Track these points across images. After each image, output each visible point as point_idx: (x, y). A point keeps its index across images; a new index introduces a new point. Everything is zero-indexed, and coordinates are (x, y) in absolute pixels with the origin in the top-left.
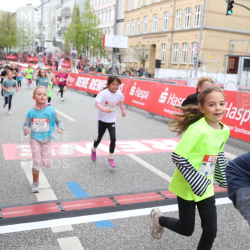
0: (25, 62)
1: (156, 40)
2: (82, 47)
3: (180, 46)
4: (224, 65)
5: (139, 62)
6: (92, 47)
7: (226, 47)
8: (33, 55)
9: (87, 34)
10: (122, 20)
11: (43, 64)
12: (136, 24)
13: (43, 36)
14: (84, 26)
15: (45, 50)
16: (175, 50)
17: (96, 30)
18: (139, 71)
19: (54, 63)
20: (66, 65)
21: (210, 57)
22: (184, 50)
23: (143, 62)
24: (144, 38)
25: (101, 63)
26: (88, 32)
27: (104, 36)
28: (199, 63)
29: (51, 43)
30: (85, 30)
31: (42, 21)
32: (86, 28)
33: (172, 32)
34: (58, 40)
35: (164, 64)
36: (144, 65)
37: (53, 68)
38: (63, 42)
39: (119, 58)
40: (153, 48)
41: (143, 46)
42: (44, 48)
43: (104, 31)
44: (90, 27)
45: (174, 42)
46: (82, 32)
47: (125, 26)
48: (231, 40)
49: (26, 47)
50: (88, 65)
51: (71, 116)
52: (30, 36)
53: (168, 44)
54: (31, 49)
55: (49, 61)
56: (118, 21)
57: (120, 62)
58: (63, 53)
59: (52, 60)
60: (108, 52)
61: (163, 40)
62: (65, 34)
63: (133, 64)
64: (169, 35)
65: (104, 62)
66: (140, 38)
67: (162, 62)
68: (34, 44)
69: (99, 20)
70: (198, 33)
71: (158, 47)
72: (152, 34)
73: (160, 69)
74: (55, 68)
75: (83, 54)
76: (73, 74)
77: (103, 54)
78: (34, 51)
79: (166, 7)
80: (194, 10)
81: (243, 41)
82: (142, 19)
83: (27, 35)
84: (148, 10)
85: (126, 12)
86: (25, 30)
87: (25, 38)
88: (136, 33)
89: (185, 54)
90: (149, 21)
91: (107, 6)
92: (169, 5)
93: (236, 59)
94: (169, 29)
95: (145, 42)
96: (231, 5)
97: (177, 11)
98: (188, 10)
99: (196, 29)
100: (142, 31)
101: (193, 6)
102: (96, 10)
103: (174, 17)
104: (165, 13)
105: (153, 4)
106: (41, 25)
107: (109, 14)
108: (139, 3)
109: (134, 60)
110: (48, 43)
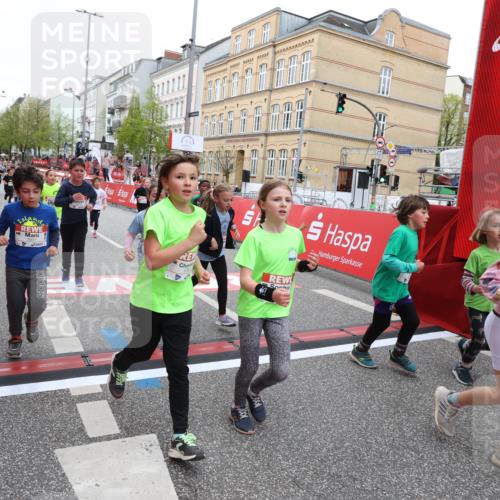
0: (60, 169)
1: (245, 144)
2: (142, 150)
3: (277, 154)
4: (334, 181)
5: (221, 174)
6: (154, 150)
7: (338, 158)
9: (149, 133)
10: (196, 114)
12: (218, 122)
13: (87, 135)
14: (145, 121)
15: (90, 153)
16: (270, 159)
17: (161, 128)
19: (101, 172)
20: (119, 175)
21: (316, 170)
22: (282, 159)
23: (227, 174)
24: (228, 142)
26: (151, 131)
27: (171, 135)
28: (301, 177)
29: (99, 145)
30: (146, 127)
31: (85, 112)
32: (147, 124)
33: (266, 135)
34: (107, 141)
35: (254, 177)
36: (227, 177)
38: (116, 143)
40: (240, 156)
41: (227, 151)
42: (88, 151)
43: (173, 130)
44: (153, 124)
45: (268, 148)
46: (142, 130)
47: (202, 124)
48: (344, 148)
49: (63, 149)
50: (150, 176)
51: (118, 242)
52: (69, 134)
53: (261, 151)
54: (70, 153)
55: (95, 170)
56: (190, 115)
58: (116, 159)
59: (99, 167)
61: (256, 145)
62: (118, 132)
63: (212, 177)
64: (262, 139)
66: (223, 142)
67: (252, 175)
68: (75, 146)
69: (166, 114)
70: (298, 136)
71: (247, 154)
72: (239, 136)
73: (248, 184)
75: (144, 161)
76: (127, 186)
79: (259, 100)
80: (295, 106)
81: (359, 149)
82: (225, 116)
83: (64, 132)
84: (234, 104)
85: (204, 105)
86: (62, 125)
87: (61, 137)
88: (217, 134)
89: (283, 165)
90: (236, 119)
91: (178, 96)
92: (262, 98)
93: (349, 172)
94: (262, 130)
95: (229, 147)
96: (342, 99)
97: (273, 106)
98: (288, 106)
99: (298, 132)
100: (226, 132)
101: (294, 101)
102: (163, 100)
103: (268, 114)
104: (256, 108)
105: (241, 96)
106: (85, 120)
107: (180, 107)
108: (222, 94)
109: (214, 171)
110: (94, 144)
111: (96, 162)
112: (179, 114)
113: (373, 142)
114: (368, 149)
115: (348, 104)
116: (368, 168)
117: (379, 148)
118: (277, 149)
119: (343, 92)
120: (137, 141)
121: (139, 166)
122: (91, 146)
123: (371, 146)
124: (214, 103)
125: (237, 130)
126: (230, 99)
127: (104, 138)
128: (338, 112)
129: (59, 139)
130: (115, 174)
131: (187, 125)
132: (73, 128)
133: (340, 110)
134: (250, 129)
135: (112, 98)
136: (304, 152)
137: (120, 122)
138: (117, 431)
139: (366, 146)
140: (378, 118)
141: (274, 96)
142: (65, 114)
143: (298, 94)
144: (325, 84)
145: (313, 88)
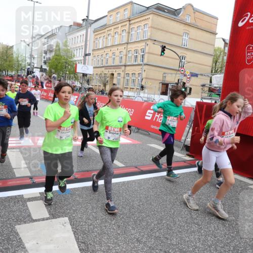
1: (114, 70)
2: (61, 73)
3: (131, 75)
4: (159, 90)
5: (102, 85)
6: (68, 73)
7: (161, 78)
8: (25, 77)
10: (89, 54)
11: (31, 83)
12: (101, 59)
13: (33, 64)
14: (63, 58)
15: (34, 74)
16: (127, 78)
17: (71, 61)
18: (101, 91)
19: (40, 84)
20: (49, 85)
21: (150, 84)
22: (133, 78)
23: (105, 85)
24: (106, 69)
25: (74, 85)
26: (66, 63)
27: (76, 65)
28: (142, 87)
29: (39, 70)
30: (64, 61)
31: (32, 53)
32: (64, 59)
33: (125, 66)
34: (43, 67)
36: (105, 87)
37: (40, 87)
38: (48, 69)
39: (88, 82)
40: (112, 76)
41: (105, 74)
42: (33, 72)
43: (77, 62)
44: (67, 59)
45: (126, 73)
46: (61, 62)
47: (92, 60)
48: (164, 73)
49: (20, 71)
52: (23, 64)
53: (122, 74)
54: (24, 73)
55: (37, 82)
56: (86, 55)
57: (88, 84)
58: (47, 77)
59: (39, 81)
60: (80, 77)
61: (119, 71)
62: (49, 63)
63: (97, 87)
64: (123, 68)
65: (78, 84)
66: (103, 69)
68: (26, 70)
69: (74, 54)
70: (141, 67)
71: (115, 75)
72: (111, 66)
74: (41, 87)
75: (62, 78)
77: (76, 79)
78: (26, 74)
79: (121, 48)
80: (140, 52)
81: (171, 74)
82: (104, 56)
83: (21, 63)
84: (109, 50)
85: (93, 50)
86: (19, 59)
87: (19, 65)
88: (100, 65)
89: (134, 81)
90: (110, 57)
91: (80, 45)
92: (123, 47)
93: (167, 85)
94: (123, 63)
95: (106, 71)
96: (164, 48)
97: (129, 51)
98: (136, 51)
99: (141, 65)
100: (105, 64)
101: (139, 49)
102: (73, 47)
103: (126, 55)
104: (120, 52)
105: (113, 46)
106: (32, 56)
107: (81, 51)
108: (103, 45)
109: (98, 84)
110: (36, 69)
111: (37, 78)
112: (81, 55)
113: (179, 70)
114: (176, 74)
115: (166, 51)
116: (176, 83)
117: (182, 73)
118: (131, 73)
119: (164, 45)
120: (59, 68)
121: (60, 81)
122: (35, 70)
123: (178, 72)
124: (98, 49)
125: (110, 63)
126: (106, 47)
127: (42, 66)
128: (161, 55)
129: (18, 66)
130: (47, 85)
131: (85, 60)
132: (25, 61)
133: (163, 54)
134: (117, 63)
135: (46, 46)
136: (144, 75)
137: (50, 58)
138: (48, 216)
139: (175, 72)
140: (181, 58)
141: (129, 46)
142: (21, 54)
143: (142, 45)
144: (155, 40)
145: (149, 42)
